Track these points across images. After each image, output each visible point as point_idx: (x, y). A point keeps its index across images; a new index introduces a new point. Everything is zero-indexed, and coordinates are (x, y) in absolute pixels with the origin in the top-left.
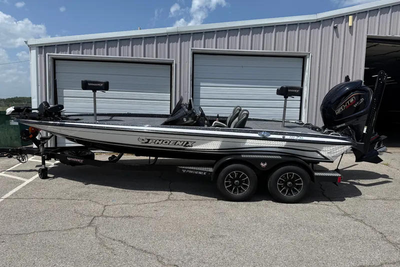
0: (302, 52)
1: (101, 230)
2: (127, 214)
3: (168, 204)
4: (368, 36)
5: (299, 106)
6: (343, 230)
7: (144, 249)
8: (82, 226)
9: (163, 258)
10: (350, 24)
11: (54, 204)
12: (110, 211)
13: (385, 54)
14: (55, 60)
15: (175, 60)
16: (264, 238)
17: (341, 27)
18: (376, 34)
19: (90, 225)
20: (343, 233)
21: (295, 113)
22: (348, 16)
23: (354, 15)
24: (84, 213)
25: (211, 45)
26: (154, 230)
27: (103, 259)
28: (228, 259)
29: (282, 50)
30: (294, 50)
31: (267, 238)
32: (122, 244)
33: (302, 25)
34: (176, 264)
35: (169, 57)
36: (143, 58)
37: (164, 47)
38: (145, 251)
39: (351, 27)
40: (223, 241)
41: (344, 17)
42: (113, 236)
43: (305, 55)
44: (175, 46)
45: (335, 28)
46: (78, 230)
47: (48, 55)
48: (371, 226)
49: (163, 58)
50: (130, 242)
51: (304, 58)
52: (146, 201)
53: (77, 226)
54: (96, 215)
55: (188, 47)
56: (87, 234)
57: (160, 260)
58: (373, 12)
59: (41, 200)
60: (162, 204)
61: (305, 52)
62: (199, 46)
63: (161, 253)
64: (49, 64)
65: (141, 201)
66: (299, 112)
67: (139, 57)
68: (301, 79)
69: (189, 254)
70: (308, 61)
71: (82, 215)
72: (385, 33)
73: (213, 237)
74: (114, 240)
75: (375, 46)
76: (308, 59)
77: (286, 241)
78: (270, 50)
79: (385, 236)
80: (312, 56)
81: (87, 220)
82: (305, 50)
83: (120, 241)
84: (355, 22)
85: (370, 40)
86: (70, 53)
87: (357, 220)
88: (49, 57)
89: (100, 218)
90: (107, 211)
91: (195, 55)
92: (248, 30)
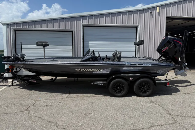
0: (135, 25)
1: (32, 113)
2: (46, 105)
3: (67, 99)
4: (166, 16)
5: (135, 51)
6: (149, 109)
7: (50, 121)
8: (22, 111)
9: (59, 125)
10: (158, 11)
11: (11, 101)
12: (38, 103)
13: (177, 25)
14: (15, 31)
15: (74, 29)
16: (110, 114)
17: (154, 13)
18: (170, 16)
19: (26, 110)
20: (149, 111)
21: (133, 54)
22: (157, 7)
23: (160, 6)
24: (25, 104)
25: (91, 22)
26: (57, 112)
27: (29, 126)
28: (90, 124)
29: (126, 24)
30: (131, 24)
31: (112, 114)
32: (40, 119)
33: (135, 12)
34: (65, 127)
35: (71, 28)
36: (58, 28)
37: (68, 23)
38: (51, 122)
39: (159, 13)
40: (90, 116)
41: (155, 8)
42: (37, 115)
43: (137, 26)
44: (74, 23)
45: (151, 13)
46: (20, 113)
47: (12, 28)
48: (162, 107)
49: (68, 28)
50: (44, 118)
51: (136, 27)
52: (57, 98)
53: (20, 111)
54: (30, 105)
55: (81, 23)
56: (24, 115)
57: (57, 126)
58: (169, 5)
59: (5, 99)
60: (64, 99)
61: (137, 25)
62: (86, 23)
63: (58, 123)
64: (12, 32)
65: (54, 98)
66: (135, 53)
67: (56, 29)
68: (135, 38)
69: (72, 123)
70: (138, 29)
71: (23, 106)
72: (175, 15)
73: (86, 114)
74: (37, 117)
75: (171, 21)
76: (138, 28)
77: (120, 115)
78: (120, 24)
79: (168, 112)
80: (140, 27)
81: (25, 108)
82: (137, 24)
83: (39, 117)
84: (160, 10)
85: (168, 18)
86: (23, 27)
87: (156, 104)
88: (12, 29)
89: (32, 107)
90: (36, 103)
91: (84, 27)
92: (109, 14)
